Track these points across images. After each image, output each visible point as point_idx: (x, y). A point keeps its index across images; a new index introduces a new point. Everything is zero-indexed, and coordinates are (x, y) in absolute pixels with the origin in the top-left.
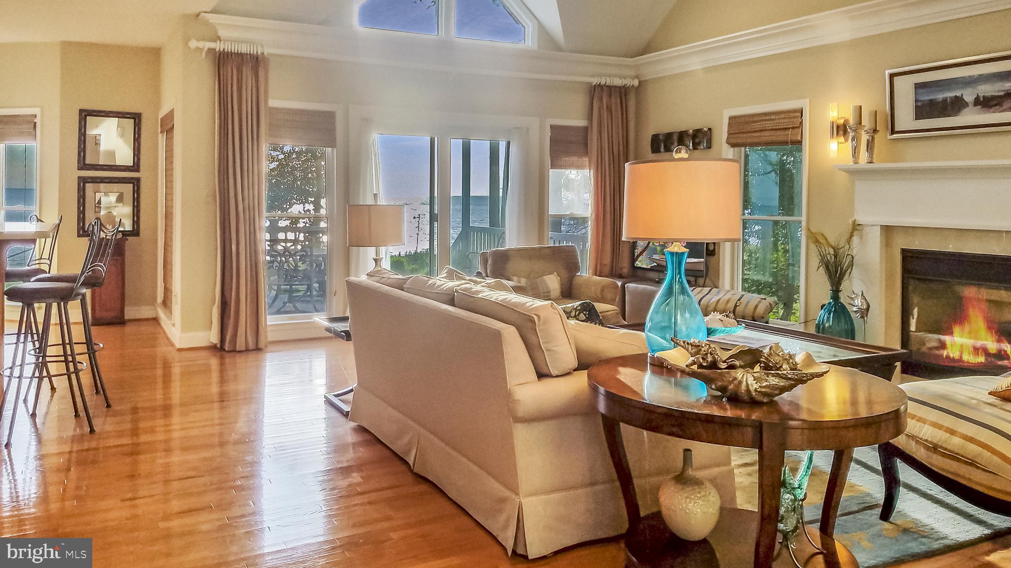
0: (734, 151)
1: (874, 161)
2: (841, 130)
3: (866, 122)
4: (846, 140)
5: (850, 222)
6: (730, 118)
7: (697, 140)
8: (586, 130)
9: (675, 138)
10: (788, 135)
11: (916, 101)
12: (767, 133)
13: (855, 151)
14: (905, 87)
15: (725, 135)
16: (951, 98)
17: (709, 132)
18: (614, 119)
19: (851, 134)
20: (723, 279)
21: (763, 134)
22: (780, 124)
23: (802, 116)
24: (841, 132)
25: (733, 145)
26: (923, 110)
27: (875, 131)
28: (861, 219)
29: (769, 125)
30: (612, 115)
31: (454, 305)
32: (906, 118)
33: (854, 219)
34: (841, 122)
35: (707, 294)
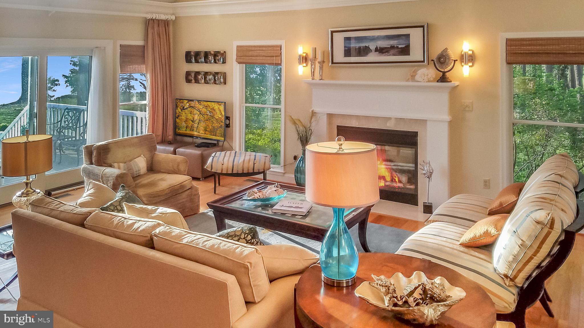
0: (240, 66)
1: (323, 78)
2: (304, 59)
3: (319, 58)
4: (307, 65)
5: (310, 111)
6: (237, 47)
7: (217, 58)
8: (143, 48)
10: (273, 60)
11: (345, 47)
12: (261, 58)
13: (313, 73)
14: (339, 39)
15: (235, 57)
16: (363, 47)
17: (224, 53)
18: (161, 41)
19: (310, 63)
20: (235, 141)
21: (258, 58)
22: (268, 53)
23: (281, 50)
24: (304, 61)
25: (239, 63)
26: (349, 52)
27: (324, 62)
28: (316, 109)
29: (261, 53)
30: (160, 35)
31: (153, 248)
32: (339, 56)
33: (312, 109)
34: (305, 55)
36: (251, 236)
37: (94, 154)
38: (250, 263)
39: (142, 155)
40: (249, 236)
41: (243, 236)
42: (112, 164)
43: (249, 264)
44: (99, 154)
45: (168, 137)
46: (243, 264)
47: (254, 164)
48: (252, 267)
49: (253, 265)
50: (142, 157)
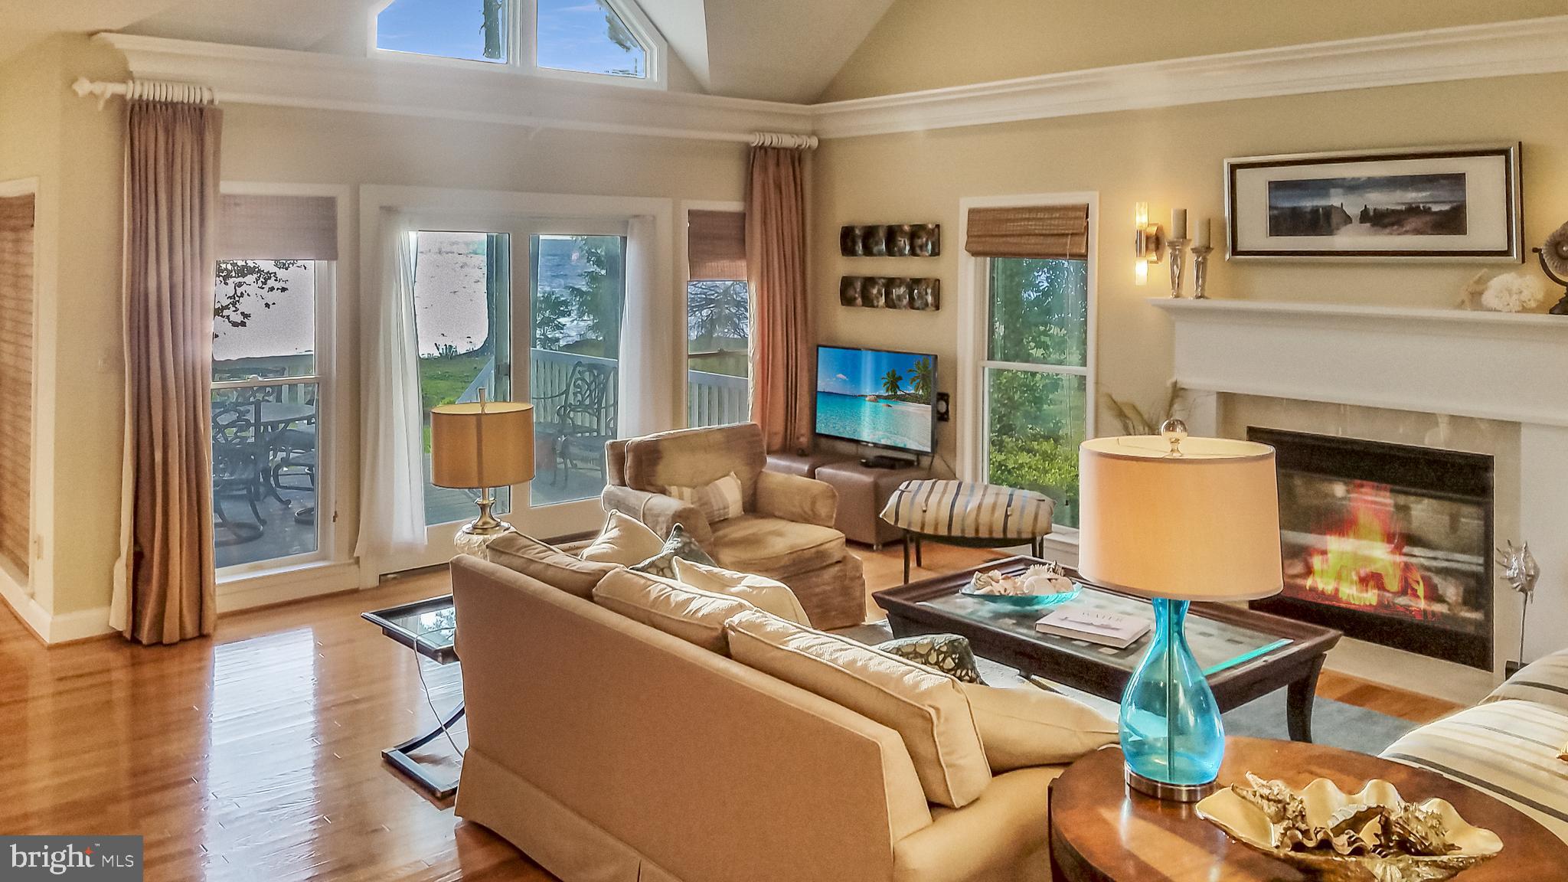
0: (976, 261)
1: (1206, 295)
2: (1154, 242)
3: (1195, 237)
4: (1160, 258)
5: (1169, 383)
6: (971, 212)
7: (919, 242)
8: (741, 218)
9: (882, 234)
10: (1066, 244)
11: (1271, 208)
12: (1033, 240)
13: (1177, 282)
14: (1254, 188)
15: (963, 238)
16: (1325, 208)
17: (936, 230)
18: (784, 200)
19: (1168, 251)
20: (963, 454)
21: (1024, 240)
22: (1053, 228)
23: (1087, 217)
24: (1152, 246)
25: (975, 254)
26: (1283, 222)
27: (1208, 249)
28: (1186, 380)
29: (1034, 227)
30: (781, 192)
31: (728, 655)
32: (1255, 233)
33: (1174, 380)
34: (1153, 230)
35: (957, 494)
36: (953, 659)
37: (629, 462)
38: (937, 710)
39: (732, 473)
40: (949, 659)
41: (933, 658)
42: (667, 487)
43: (932, 712)
44: (638, 463)
45: (798, 438)
46: (919, 708)
47: (1007, 516)
48: (942, 720)
49: (942, 714)
50: (733, 477)
